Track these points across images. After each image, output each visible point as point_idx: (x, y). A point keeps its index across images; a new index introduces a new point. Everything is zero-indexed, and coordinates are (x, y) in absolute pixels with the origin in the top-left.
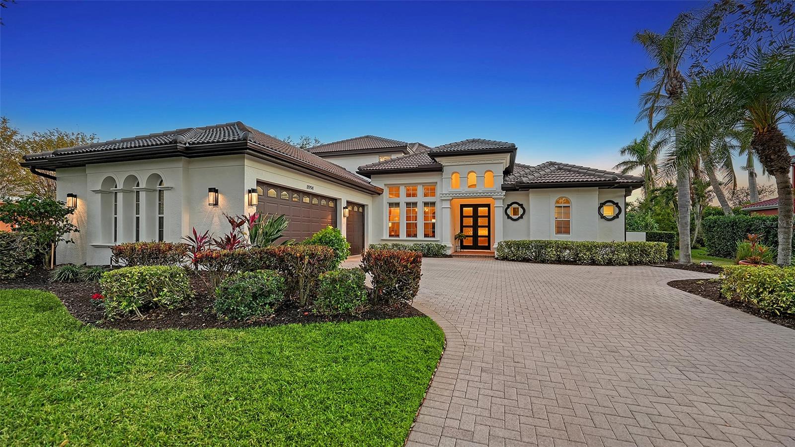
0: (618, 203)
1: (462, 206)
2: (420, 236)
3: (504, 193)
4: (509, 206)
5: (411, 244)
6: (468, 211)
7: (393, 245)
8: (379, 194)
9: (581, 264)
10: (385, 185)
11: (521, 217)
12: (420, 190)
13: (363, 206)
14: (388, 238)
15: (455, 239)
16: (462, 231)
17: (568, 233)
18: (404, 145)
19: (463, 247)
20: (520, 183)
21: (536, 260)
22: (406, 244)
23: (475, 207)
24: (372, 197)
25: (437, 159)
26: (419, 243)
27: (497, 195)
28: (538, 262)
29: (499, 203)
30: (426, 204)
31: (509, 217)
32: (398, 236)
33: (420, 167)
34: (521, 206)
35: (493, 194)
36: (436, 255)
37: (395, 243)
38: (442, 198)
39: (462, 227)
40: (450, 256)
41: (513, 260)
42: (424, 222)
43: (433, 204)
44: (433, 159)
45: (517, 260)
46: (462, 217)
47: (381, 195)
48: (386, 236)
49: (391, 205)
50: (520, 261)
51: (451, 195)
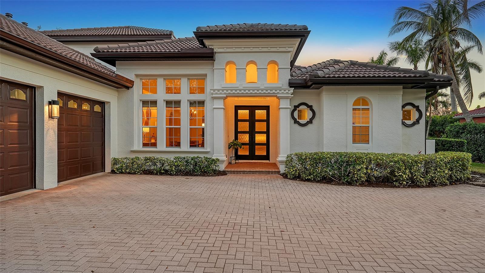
0: (418, 107)
1: (237, 108)
2: (185, 146)
3: (292, 90)
4: (296, 107)
5: (172, 157)
6: (244, 114)
7: (146, 159)
8: (128, 88)
9: (399, 187)
10: (137, 76)
11: (310, 122)
12: (184, 85)
13: (102, 104)
14: (141, 148)
15: (229, 148)
16: (236, 138)
17: (367, 142)
18: (168, 33)
19: (238, 157)
20: (315, 77)
21: (340, 180)
22: (164, 157)
23: (252, 109)
24: (118, 91)
25: (207, 42)
26: (183, 156)
27: (283, 93)
28: (343, 184)
29: (286, 104)
30: (192, 104)
31: (296, 122)
32: (154, 145)
33: (183, 51)
34: (310, 107)
35: (278, 91)
36: (204, 173)
37: (148, 155)
38: (214, 96)
39: (237, 133)
40: (224, 173)
41: (308, 180)
42: (189, 127)
43: (201, 103)
44: (202, 43)
45: (314, 181)
46: (237, 121)
47: (131, 90)
48: (138, 145)
49: (145, 103)
50: (318, 182)
51: (225, 92)
